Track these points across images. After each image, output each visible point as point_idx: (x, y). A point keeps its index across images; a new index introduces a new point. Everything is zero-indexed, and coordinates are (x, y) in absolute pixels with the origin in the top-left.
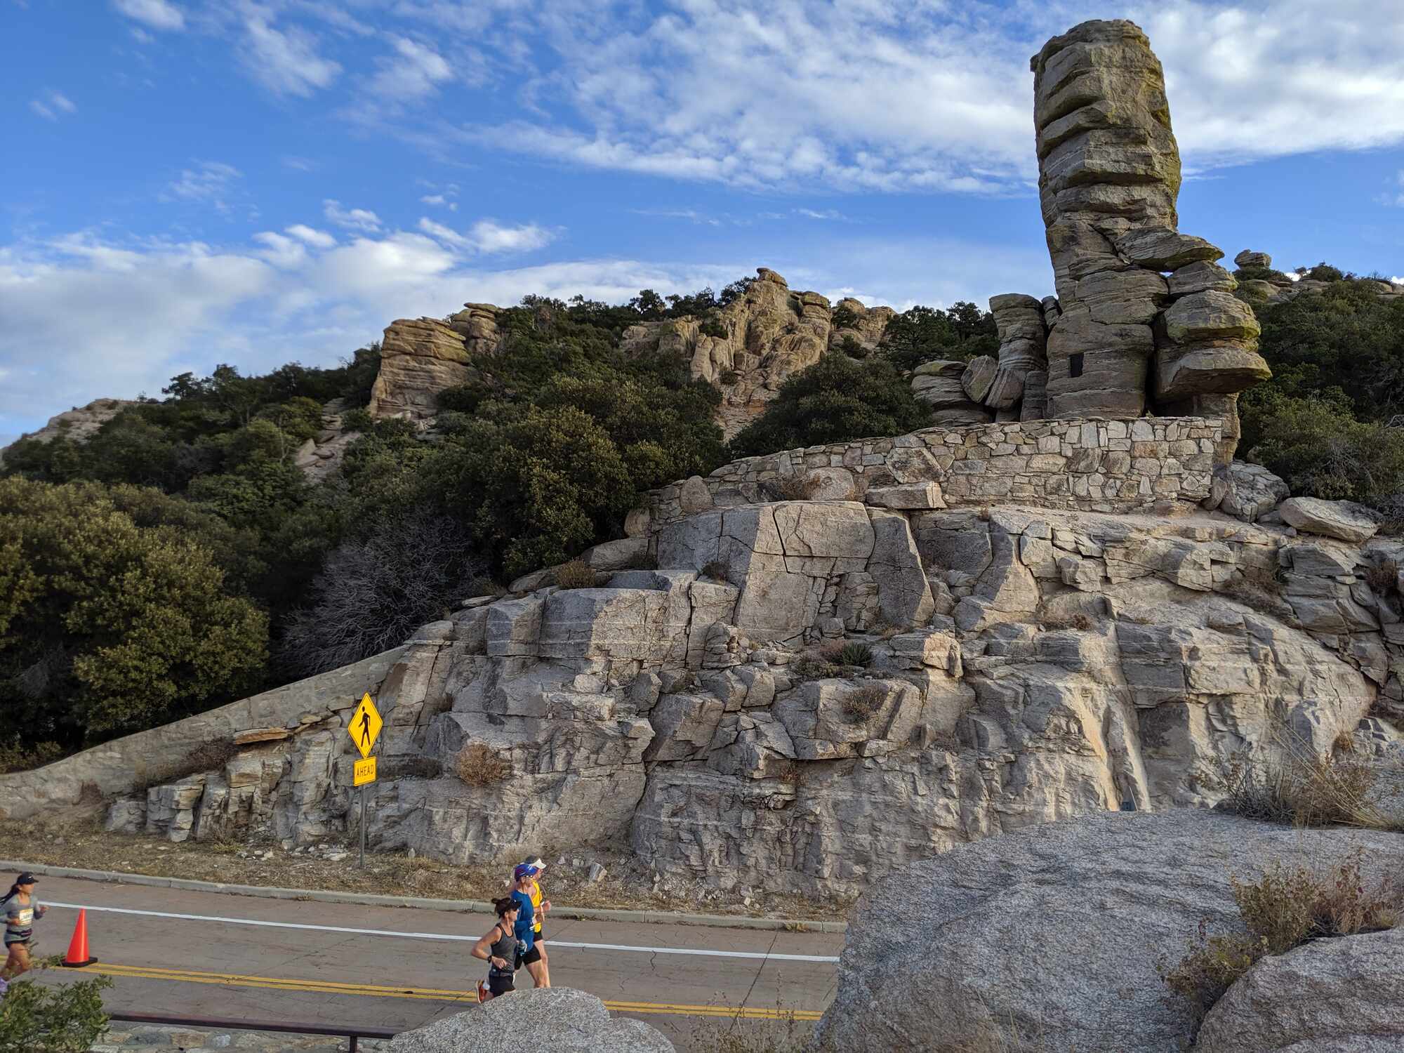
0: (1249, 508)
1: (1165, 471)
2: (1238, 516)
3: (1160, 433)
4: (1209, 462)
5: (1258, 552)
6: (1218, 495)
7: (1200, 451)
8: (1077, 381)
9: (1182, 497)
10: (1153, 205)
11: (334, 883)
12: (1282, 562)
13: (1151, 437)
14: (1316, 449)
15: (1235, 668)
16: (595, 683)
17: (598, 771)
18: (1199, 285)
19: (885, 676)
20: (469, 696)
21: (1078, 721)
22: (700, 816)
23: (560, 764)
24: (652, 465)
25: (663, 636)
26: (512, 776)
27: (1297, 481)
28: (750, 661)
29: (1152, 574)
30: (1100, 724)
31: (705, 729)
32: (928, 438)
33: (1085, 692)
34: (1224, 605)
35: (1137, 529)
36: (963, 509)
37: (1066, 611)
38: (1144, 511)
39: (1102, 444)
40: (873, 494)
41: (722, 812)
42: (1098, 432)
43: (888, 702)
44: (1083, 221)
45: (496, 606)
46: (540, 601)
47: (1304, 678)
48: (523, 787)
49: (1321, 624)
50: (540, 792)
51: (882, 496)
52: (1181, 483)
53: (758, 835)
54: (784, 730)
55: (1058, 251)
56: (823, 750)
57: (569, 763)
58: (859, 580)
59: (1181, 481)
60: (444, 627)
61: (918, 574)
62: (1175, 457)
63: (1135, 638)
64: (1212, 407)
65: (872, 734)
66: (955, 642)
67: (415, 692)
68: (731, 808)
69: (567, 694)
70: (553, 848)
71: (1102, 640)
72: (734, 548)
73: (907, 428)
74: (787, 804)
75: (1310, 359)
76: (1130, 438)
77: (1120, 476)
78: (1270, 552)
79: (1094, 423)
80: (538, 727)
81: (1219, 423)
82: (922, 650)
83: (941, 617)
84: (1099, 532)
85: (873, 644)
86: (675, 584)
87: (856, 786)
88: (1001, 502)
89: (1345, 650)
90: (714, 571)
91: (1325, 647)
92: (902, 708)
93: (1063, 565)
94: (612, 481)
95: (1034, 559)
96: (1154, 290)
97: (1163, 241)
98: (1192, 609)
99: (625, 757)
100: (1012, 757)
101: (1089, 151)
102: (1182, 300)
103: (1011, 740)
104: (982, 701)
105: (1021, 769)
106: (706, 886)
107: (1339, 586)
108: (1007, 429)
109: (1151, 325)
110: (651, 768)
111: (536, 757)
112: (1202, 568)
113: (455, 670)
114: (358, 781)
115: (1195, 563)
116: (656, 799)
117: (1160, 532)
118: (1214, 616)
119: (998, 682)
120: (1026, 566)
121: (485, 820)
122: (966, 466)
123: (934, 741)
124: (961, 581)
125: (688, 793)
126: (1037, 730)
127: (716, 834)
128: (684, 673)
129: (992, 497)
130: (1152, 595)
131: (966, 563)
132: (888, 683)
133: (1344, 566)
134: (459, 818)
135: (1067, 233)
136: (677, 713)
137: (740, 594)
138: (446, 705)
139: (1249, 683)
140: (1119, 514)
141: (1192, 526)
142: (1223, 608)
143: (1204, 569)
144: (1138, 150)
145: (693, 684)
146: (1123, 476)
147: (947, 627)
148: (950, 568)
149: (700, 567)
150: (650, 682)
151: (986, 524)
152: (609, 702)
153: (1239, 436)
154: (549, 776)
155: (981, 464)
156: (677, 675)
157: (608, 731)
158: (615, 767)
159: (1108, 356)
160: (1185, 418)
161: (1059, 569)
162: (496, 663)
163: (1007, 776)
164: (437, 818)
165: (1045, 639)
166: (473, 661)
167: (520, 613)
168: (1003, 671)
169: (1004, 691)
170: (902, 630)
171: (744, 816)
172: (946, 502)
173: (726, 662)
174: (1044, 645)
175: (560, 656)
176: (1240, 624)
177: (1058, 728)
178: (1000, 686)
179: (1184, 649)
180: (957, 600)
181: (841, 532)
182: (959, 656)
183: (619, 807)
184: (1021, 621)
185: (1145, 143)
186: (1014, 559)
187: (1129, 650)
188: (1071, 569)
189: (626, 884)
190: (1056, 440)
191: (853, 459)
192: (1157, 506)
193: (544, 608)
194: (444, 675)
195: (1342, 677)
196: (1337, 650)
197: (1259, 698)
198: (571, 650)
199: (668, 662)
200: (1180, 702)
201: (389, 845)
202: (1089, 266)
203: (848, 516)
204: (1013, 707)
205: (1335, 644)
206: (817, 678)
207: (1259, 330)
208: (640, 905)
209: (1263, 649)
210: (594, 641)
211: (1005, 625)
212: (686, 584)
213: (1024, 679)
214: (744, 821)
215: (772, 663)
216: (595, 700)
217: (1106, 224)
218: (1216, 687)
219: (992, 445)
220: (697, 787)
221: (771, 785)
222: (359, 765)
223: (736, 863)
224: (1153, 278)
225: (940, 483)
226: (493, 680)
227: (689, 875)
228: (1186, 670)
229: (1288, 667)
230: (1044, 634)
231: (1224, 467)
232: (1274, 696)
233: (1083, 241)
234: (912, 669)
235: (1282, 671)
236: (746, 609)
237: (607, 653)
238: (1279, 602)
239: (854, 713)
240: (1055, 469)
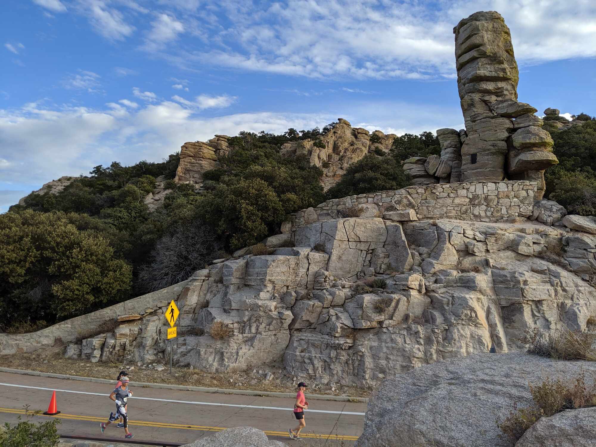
0: (549, 220)
1: (512, 204)
2: (545, 223)
3: (510, 188)
4: (532, 200)
5: (554, 239)
6: (536, 214)
7: (528, 195)
8: (474, 166)
9: (520, 215)
10: (507, 90)
11: (159, 380)
12: (564, 243)
13: (506, 189)
14: (578, 194)
15: (544, 289)
16: (268, 295)
17: (270, 333)
18: (527, 124)
19: (392, 293)
20: (216, 301)
21: (475, 312)
22: (313, 352)
23: (253, 330)
24: (292, 203)
25: (297, 275)
26: (234, 335)
27: (570, 208)
28: (334, 286)
29: (507, 248)
30: (485, 313)
31: (315, 315)
32: (410, 191)
33: (478, 299)
34: (538, 261)
35: (500, 229)
36: (425, 221)
37: (470, 264)
38: (504, 221)
39: (485, 193)
40: (386, 214)
41: (322, 351)
42: (483, 187)
43: (393, 304)
44: (476, 97)
45: (226, 263)
46: (245, 261)
47: (574, 293)
48: (238, 340)
49: (581, 270)
50: (245, 342)
51: (390, 215)
52: (520, 209)
53: (338, 361)
54: (349, 316)
55: (466, 110)
56: (365, 324)
57: (257, 329)
58: (381, 252)
59: (520, 208)
60: (205, 272)
61: (406, 249)
62: (517, 198)
63: (500, 276)
64: (533, 176)
65: (386, 318)
66: (422, 278)
67: (193, 299)
68: (326, 349)
69: (256, 300)
70: (251, 366)
71: (485, 277)
72: (327, 238)
73: (401, 186)
74: (350, 348)
75: (576, 155)
76: (497, 190)
77: (493, 206)
78: (558, 238)
79: (481, 184)
80: (244, 314)
81: (536, 183)
82: (408, 281)
83: (416, 267)
84: (484, 231)
85: (387, 279)
86: (302, 253)
87: (380, 340)
88: (442, 218)
89: (592, 281)
90: (318, 248)
91: (583, 279)
92: (399, 306)
93: (468, 245)
94: (275, 210)
95: (456, 242)
96: (508, 126)
97: (511, 105)
98: (525, 263)
99: (281, 327)
100: (447, 327)
101: (479, 67)
102: (519, 130)
103: (446, 320)
104: (434, 303)
105: (451, 333)
106: (316, 383)
107: (589, 253)
108: (444, 186)
109: (506, 141)
110: (292, 332)
111: (244, 327)
112: (529, 245)
113: (210, 290)
114: (169, 337)
115: (526, 243)
116: (295, 345)
117: (511, 230)
118: (535, 266)
119: (441, 295)
120: (452, 245)
121: (222, 354)
122: (426, 202)
123: (413, 320)
124: (424, 252)
125: (308, 342)
126: (458, 316)
127: (320, 360)
128: (306, 291)
129: (438, 216)
130: (507, 257)
131: (427, 244)
132: (393, 296)
133: (591, 245)
134: (211, 353)
135: (470, 102)
136: (303, 309)
137: (330, 258)
138: (206, 305)
139: (550, 296)
140: (493, 223)
141: (525, 228)
142: (539, 263)
143: (530, 246)
144: (500, 67)
145: (310, 296)
146: (494, 206)
147: (419, 271)
148: (420, 246)
149: (312, 246)
150: (291, 295)
151: (435, 227)
152: (274, 303)
153: (545, 188)
154: (249, 335)
155: (433, 202)
156: (303, 292)
157: (274, 316)
158: (277, 331)
159: (488, 155)
160: (521, 181)
161: (467, 247)
162: (227, 287)
163: (445, 336)
164: (202, 353)
165: (461, 277)
166: (217, 286)
167: (237, 266)
168: (443, 290)
169: (443, 299)
170: (399, 273)
171: (331, 352)
172: (418, 218)
173: (324, 286)
174: (461, 279)
175: (254, 284)
176: (546, 270)
177: (466, 315)
178: (442, 297)
179: (521, 281)
180: (423, 260)
181: (373, 231)
182: (424, 284)
183: (279, 348)
184: (450, 269)
185: (503, 63)
186: (447, 242)
187: (498, 281)
188: (472, 247)
189: (282, 381)
190: (465, 191)
191: (378, 200)
192: (509, 219)
193: (247, 264)
194: (205, 292)
195: (590, 293)
196: (588, 281)
197: (554, 302)
198: (258, 281)
199: (299, 287)
200: (520, 303)
201: (182, 364)
202: (479, 116)
203: (375, 224)
204: (448, 306)
205: (587, 278)
206: (362, 294)
207: (553, 143)
208: (287, 390)
209: (556, 280)
210: (268, 278)
211: (443, 270)
212: (307, 253)
213: (452, 294)
214: (332, 355)
215: (343, 287)
216: (268, 303)
217: (487, 98)
218: (535, 297)
219: (437, 193)
220: (312, 340)
221: (343, 339)
222: (169, 330)
223: (328, 372)
224: (507, 121)
225: (415, 210)
226: (226, 294)
227: (308, 378)
228: (522, 290)
229: (567, 288)
230: (460, 274)
231: (539, 202)
232: (560, 301)
233: (478, 106)
234: (403, 290)
235: (564, 290)
236: (332, 264)
237: (273, 283)
238: (562, 260)
239: (379, 309)
240: (465, 204)
